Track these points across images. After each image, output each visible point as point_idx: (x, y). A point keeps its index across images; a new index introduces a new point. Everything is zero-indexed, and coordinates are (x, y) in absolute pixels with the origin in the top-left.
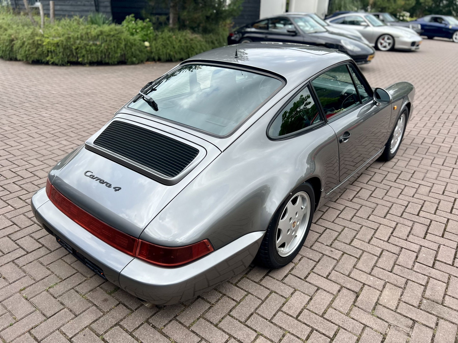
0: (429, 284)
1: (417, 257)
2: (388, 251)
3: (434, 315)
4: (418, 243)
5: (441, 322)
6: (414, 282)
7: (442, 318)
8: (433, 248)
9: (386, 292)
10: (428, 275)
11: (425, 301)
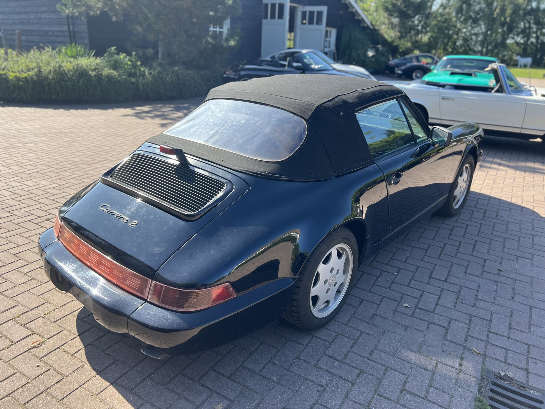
0: (423, 297)
1: (413, 276)
2: (386, 272)
3: (424, 321)
4: (416, 265)
5: (432, 326)
6: (409, 296)
7: (433, 323)
8: (429, 268)
9: (383, 305)
10: (422, 289)
11: (418, 311)
